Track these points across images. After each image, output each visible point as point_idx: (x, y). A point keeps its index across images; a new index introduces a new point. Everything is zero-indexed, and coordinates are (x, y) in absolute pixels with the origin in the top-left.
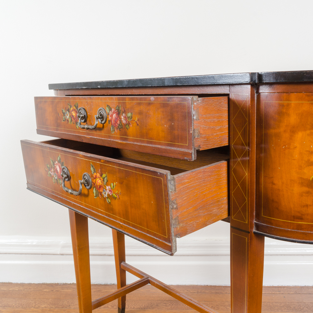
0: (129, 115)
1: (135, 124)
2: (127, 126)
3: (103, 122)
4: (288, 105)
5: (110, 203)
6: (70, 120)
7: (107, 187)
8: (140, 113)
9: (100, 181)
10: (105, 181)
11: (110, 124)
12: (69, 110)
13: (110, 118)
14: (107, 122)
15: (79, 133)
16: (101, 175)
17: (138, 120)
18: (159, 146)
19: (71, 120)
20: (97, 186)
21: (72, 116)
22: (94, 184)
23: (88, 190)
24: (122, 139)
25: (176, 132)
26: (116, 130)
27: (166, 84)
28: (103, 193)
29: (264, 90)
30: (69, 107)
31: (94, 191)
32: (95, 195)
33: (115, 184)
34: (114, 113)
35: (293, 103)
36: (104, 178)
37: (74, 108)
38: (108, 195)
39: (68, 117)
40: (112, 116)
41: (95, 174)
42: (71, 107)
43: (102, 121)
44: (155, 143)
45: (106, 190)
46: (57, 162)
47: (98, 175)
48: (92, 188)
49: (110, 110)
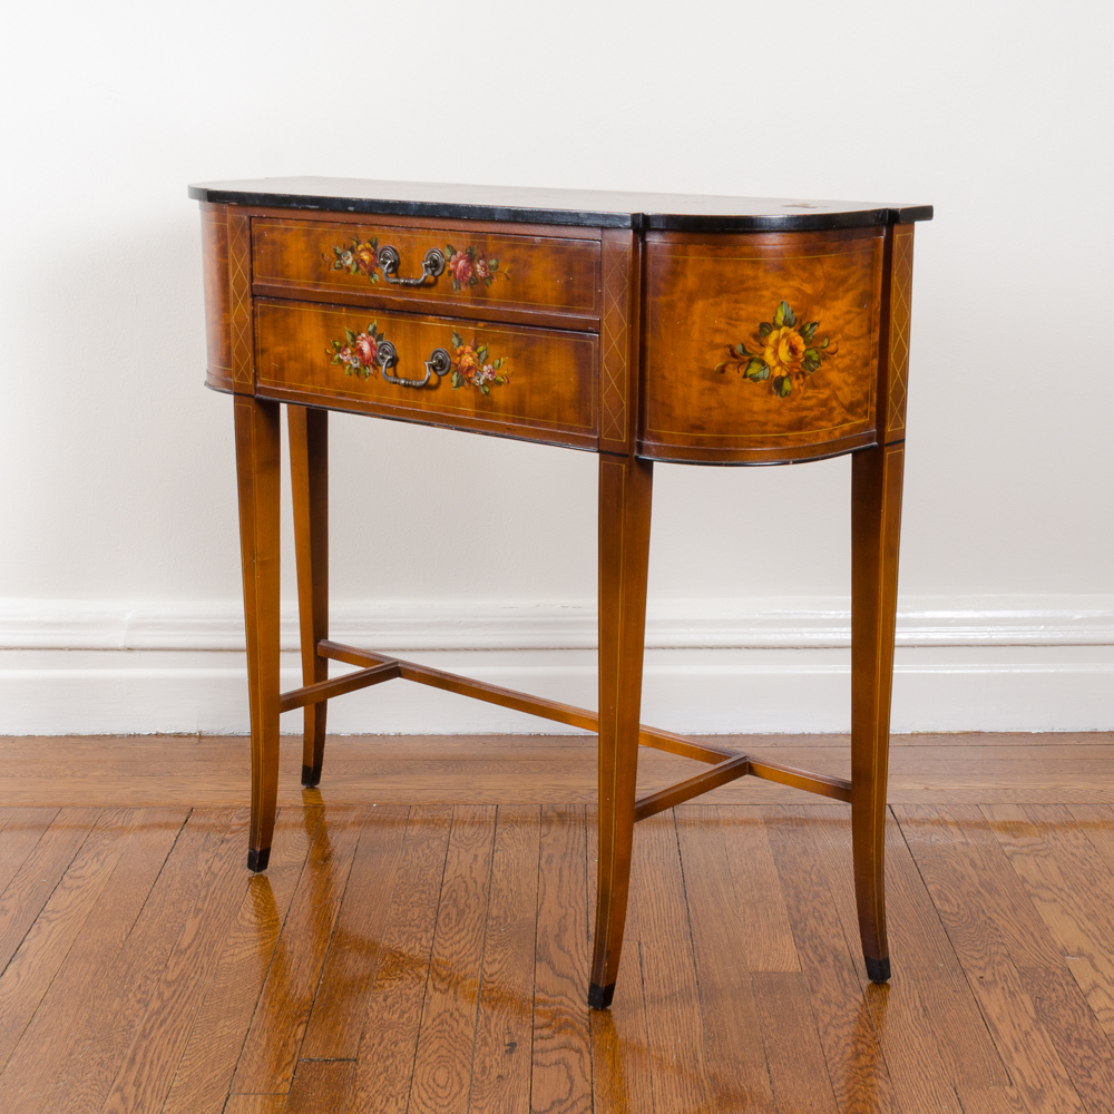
0: (493, 262)
1: (503, 278)
2: (488, 281)
3: (437, 273)
4: (685, 261)
5: (487, 394)
6: (354, 268)
7: (485, 368)
8: (515, 260)
9: (470, 359)
10: (483, 356)
11: (452, 277)
12: (352, 250)
13: (452, 267)
14: (446, 273)
15: (375, 291)
16: (475, 349)
17: (510, 271)
18: (547, 313)
19: (358, 269)
20: (463, 368)
21: (359, 261)
22: (457, 365)
23: (439, 377)
24: (474, 302)
25: (576, 291)
26: (463, 288)
27: (497, 217)
28: (476, 379)
29: (654, 240)
30: (354, 243)
31: (455, 378)
32: (454, 384)
33: (502, 360)
34: (461, 258)
35: (691, 258)
36: (479, 354)
37: (368, 245)
38: (487, 380)
39: (349, 262)
40: (456, 263)
41: (461, 348)
42: (358, 244)
43: (433, 272)
44: (539, 308)
45: (482, 372)
46: (364, 335)
47: (468, 349)
48: (450, 374)
49: (454, 252)
